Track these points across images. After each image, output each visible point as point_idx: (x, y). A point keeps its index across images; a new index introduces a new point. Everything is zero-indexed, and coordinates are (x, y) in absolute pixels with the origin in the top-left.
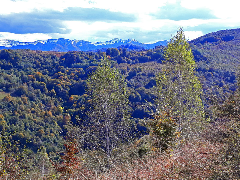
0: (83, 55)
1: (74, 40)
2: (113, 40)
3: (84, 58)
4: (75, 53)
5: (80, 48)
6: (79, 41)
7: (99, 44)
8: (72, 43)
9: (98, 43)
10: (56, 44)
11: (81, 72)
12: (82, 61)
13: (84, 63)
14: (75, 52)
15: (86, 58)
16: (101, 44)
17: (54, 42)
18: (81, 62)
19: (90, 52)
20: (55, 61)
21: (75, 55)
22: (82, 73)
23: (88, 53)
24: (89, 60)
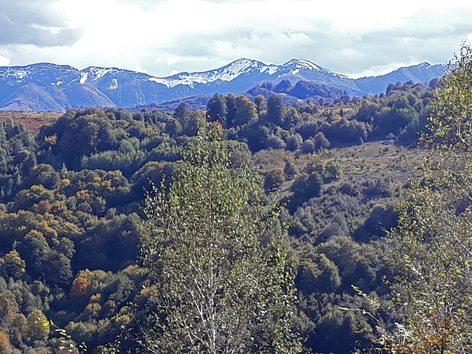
0: (122, 124)
1: (87, 70)
2: (230, 64)
3: (125, 134)
4: (91, 116)
5: (112, 96)
6: (106, 72)
7: (179, 82)
8: (82, 81)
9: (175, 77)
10: (23, 84)
11: (115, 184)
12: (119, 145)
13: (128, 150)
14: (93, 112)
15: (134, 133)
16: (188, 81)
17: (15, 79)
18: (116, 147)
19: (148, 112)
20: (21, 145)
21: (92, 124)
22: (120, 188)
23: (142, 114)
24: (146, 141)
